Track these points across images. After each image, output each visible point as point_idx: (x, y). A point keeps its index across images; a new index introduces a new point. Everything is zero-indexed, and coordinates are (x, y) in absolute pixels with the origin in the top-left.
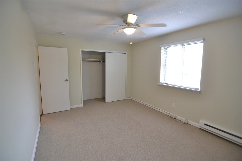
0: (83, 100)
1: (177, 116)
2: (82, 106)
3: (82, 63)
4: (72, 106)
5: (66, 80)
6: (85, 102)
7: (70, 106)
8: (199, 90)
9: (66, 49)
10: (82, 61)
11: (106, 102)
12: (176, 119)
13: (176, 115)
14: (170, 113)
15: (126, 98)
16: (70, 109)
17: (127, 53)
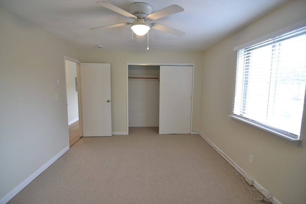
0: (129, 127)
1: (256, 182)
2: (128, 134)
3: (129, 80)
4: (115, 132)
5: (108, 101)
6: (132, 129)
7: (112, 131)
8: (298, 139)
9: (109, 64)
10: (129, 78)
11: (160, 134)
12: (253, 186)
13: (254, 179)
14: (244, 172)
15: (192, 133)
16: (111, 136)
17: (194, 65)
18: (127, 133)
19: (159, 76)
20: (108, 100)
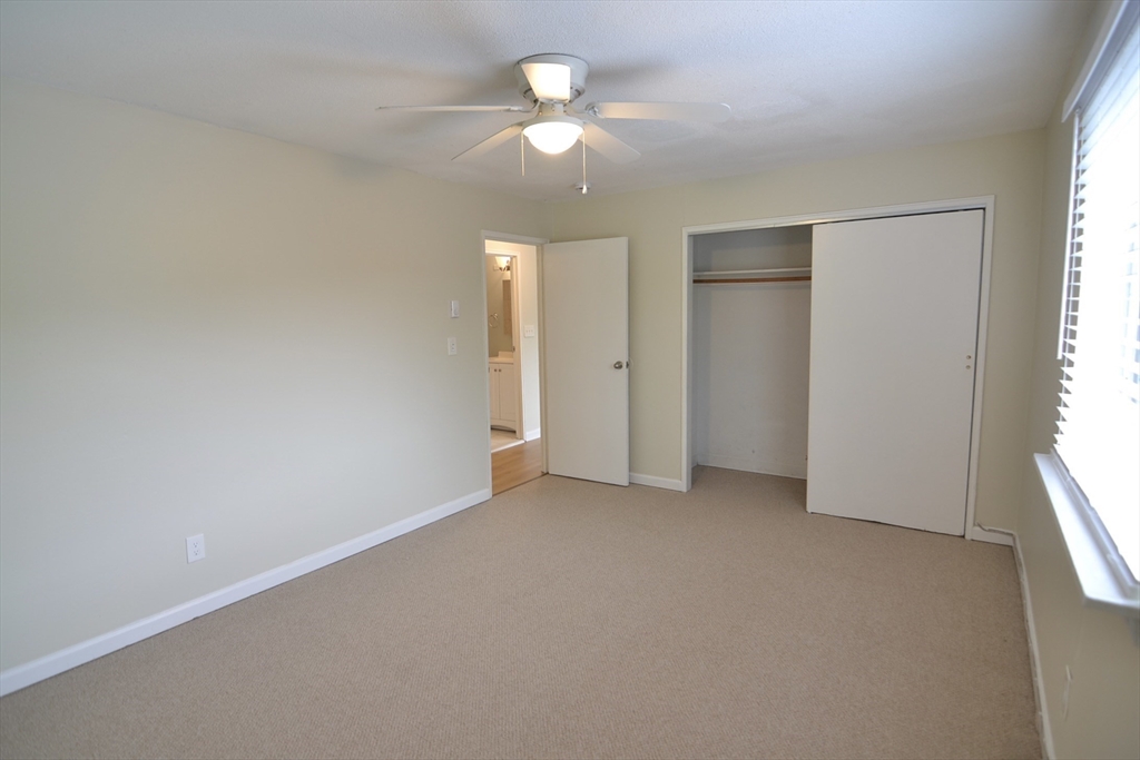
2: (685, 490)
3: (690, 289)
5: (618, 366)
7: (631, 469)
9: (624, 240)
10: (696, 281)
11: (809, 510)
17: (989, 202)
18: (681, 483)
19: (810, 266)
20: (618, 363)
